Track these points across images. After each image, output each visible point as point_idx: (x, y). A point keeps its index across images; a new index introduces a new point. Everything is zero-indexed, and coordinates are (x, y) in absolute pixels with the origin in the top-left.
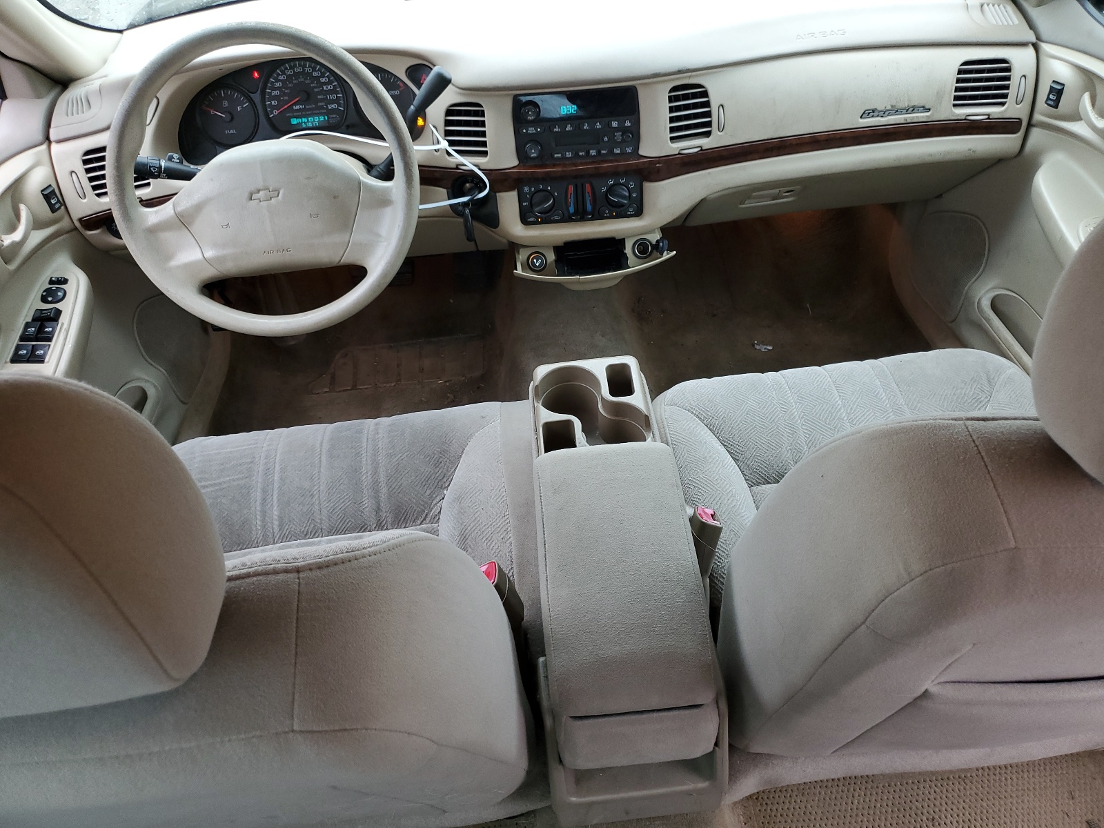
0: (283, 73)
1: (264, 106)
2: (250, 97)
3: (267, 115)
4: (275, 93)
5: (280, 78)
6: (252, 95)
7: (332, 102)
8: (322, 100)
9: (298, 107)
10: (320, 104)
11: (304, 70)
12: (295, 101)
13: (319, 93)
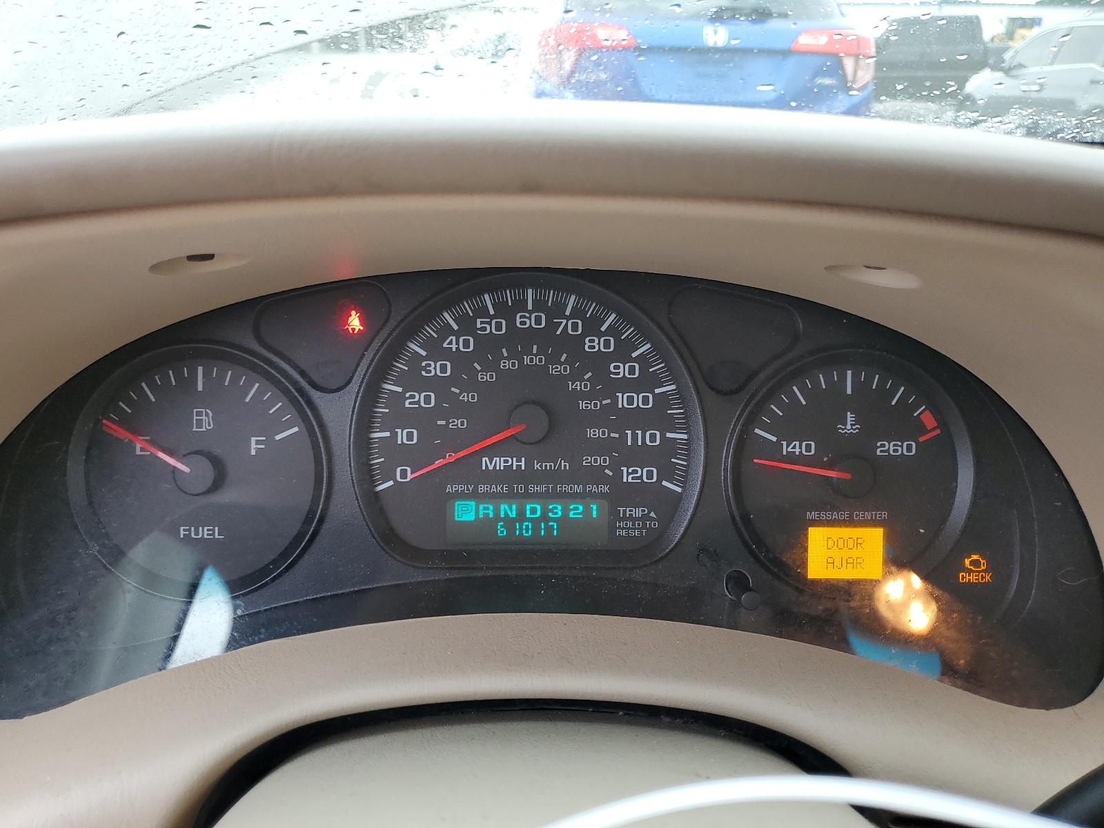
0: (467, 326)
1: (363, 444)
2: (310, 403)
3: (367, 475)
4: (419, 399)
5: (451, 343)
6: (316, 395)
7: (638, 456)
8: (602, 447)
9: (499, 463)
10: (587, 461)
11: (551, 326)
12: (494, 439)
13: (596, 418)
